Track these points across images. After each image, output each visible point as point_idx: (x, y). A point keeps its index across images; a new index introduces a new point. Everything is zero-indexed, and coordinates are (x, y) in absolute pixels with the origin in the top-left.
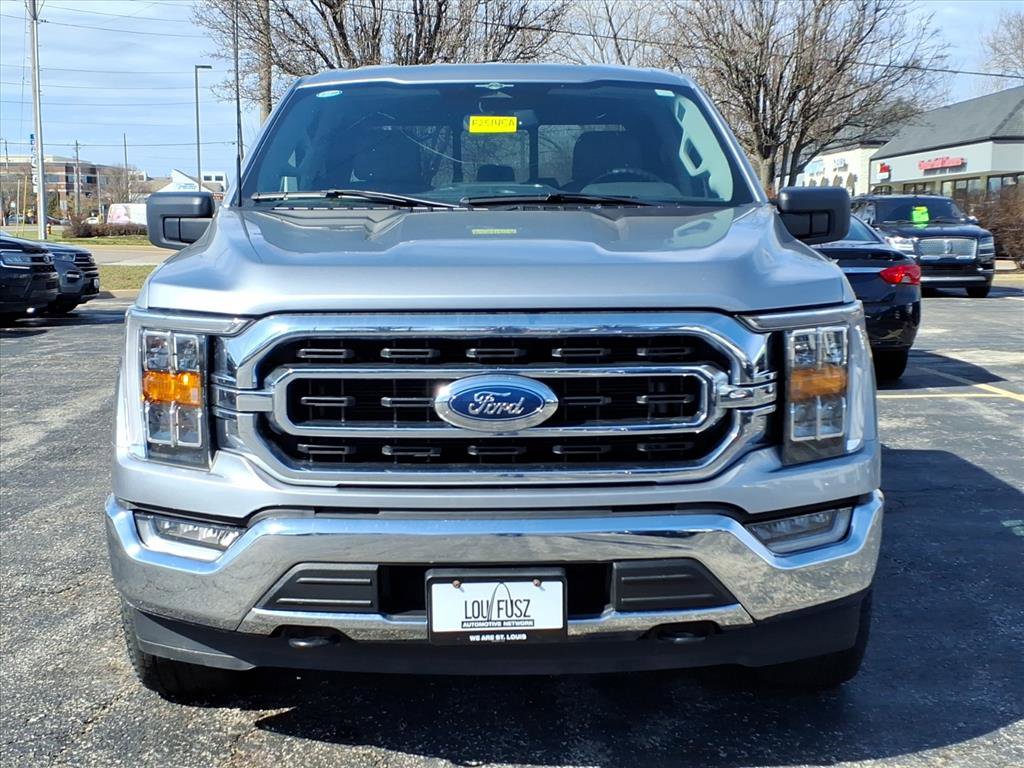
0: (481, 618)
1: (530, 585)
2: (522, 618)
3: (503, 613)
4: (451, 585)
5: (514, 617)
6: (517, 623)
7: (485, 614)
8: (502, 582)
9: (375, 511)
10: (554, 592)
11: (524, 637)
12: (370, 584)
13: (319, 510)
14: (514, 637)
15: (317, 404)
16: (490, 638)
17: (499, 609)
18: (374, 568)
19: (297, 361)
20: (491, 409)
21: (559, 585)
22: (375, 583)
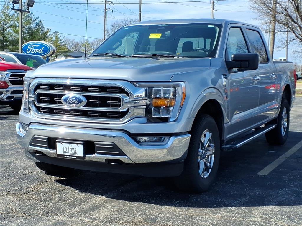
0: (66, 152)
1: (76, 145)
2: (75, 153)
3: (71, 151)
4: (60, 143)
5: (73, 153)
6: (74, 154)
7: (67, 151)
8: (70, 144)
9: (49, 125)
10: (81, 147)
11: (75, 157)
12: (46, 141)
13: (40, 124)
14: (73, 157)
15: (43, 99)
16: (68, 157)
17: (70, 150)
18: (47, 138)
19: (40, 89)
20: (71, 102)
21: (82, 146)
22: (47, 141)
